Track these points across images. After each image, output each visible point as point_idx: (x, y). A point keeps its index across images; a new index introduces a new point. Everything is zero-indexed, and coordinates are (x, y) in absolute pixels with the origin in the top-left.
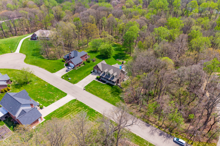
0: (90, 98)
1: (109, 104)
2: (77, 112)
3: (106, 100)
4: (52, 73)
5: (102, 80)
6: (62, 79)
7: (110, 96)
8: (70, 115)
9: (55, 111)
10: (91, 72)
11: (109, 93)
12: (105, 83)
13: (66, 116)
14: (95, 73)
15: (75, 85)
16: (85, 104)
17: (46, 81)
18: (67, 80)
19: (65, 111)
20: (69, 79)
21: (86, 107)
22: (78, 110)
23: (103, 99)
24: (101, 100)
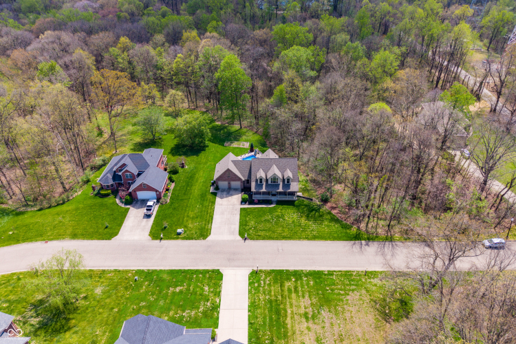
0: (281, 251)
1: (329, 242)
2: (293, 295)
3: (314, 238)
4: (109, 239)
5: (259, 201)
6: (158, 241)
7: (312, 225)
8: (292, 312)
9: (250, 324)
10: (215, 194)
11: (303, 221)
12: (272, 204)
13: (289, 319)
14: (223, 191)
15: (209, 238)
16: (287, 270)
17: (121, 269)
18: (178, 238)
19: (271, 310)
20: (179, 234)
21: (297, 275)
22: (289, 290)
23: (307, 238)
24: (306, 242)
